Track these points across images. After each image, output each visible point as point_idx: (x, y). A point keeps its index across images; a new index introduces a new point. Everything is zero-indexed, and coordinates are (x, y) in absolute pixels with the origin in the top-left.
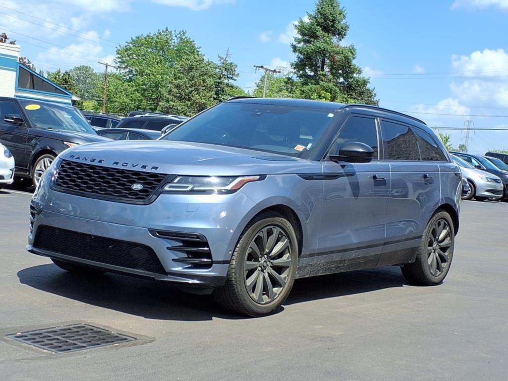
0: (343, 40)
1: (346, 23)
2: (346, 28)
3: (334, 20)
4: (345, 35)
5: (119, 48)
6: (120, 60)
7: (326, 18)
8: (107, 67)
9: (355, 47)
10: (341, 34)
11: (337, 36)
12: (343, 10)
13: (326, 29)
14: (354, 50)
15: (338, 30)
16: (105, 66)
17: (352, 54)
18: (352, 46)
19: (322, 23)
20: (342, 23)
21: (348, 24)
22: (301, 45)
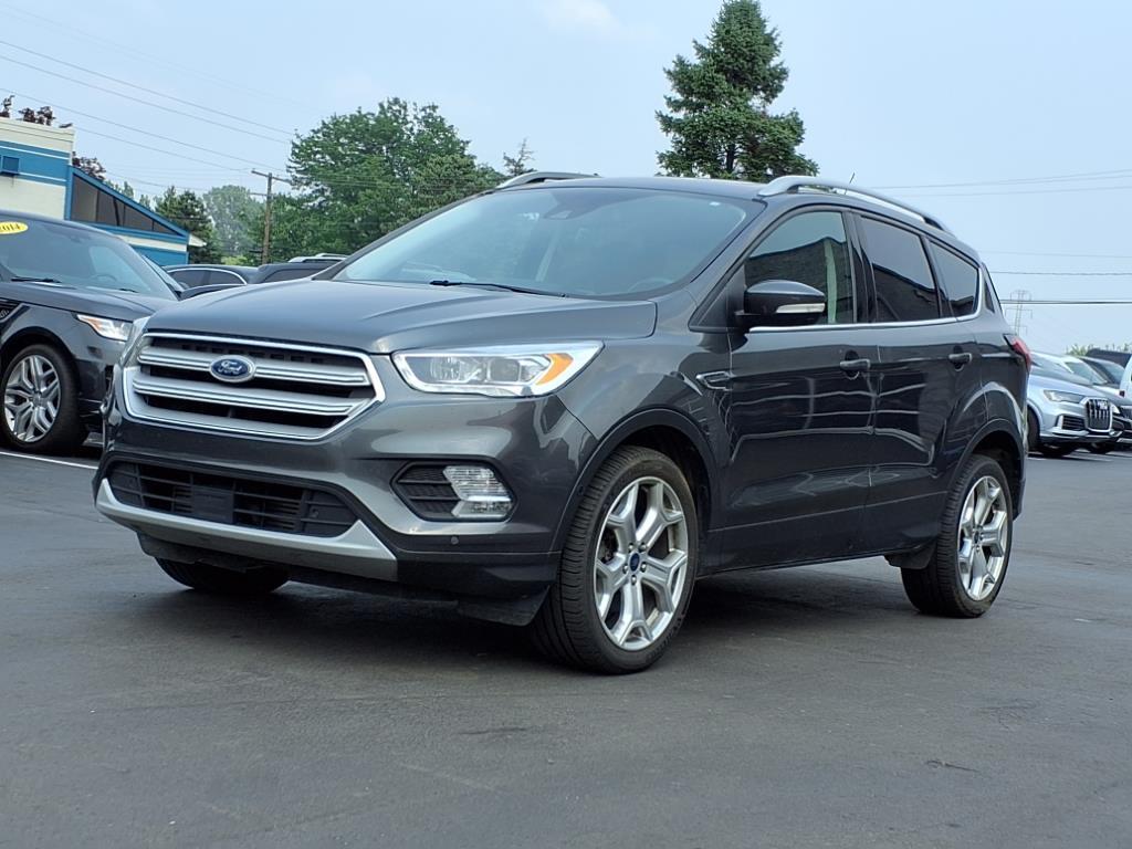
0: (775, 101)
1: (781, 63)
2: (781, 74)
3: (754, 58)
4: (779, 90)
7: (736, 54)
8: (270, 181)
9: (799, 116)
11: (762, 94)
12: (774, 36)
13: (737, 77)
14: (799, 124)
15: (764, 78)
16: (266, 180)
17: (794, 132)
18: (795, 115)
19: (729, 64)
20: (772, 64)
21: (784, 66)
22: (681, 115)
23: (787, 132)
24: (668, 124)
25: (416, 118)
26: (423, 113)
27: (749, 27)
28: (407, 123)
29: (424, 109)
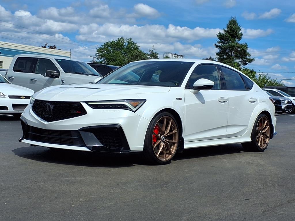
2: (242, 35)
3: (236, 32)
5: (98, 48)
7: (233, 31)
9: (247, 44)
10: (239, 38)
12: (240, 27)
13: (233, 36)
16: (93, 58)
17: (246, 47)
19: (231, 33)
20: (239, 33)
22: (220, 44)
24: (217, 46)
25: (126, 41)
27: (235, 25)
28: (124, 43)
29: (129, 39)
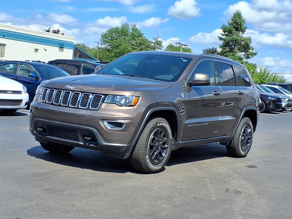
0: (244, 34)
1: (246, 25)
2: (246, 28)
3: (241, 25)
4: (245, 31)
5: (103, 34)
6: (102, 40)
7: (237, 24)
8: (98, 44)
9: (251, 38)
10: (243, 31)
11: (241, 32)
12: (244, 20)
13: (237, 29)
14: (251, 39)
15: (243, 29)
16: (97, 43)
17: (250, 41)
18: (250, 37)
19: (235, 26)
20: (244, 26)
21: (246, 26)
22: (224, 37)
23: (248, 41)
24: (221, 39)
25: (131, 28)
26: (133, 27)
27: (240, 18)
28: (129, 29)
29: (133, 26)
